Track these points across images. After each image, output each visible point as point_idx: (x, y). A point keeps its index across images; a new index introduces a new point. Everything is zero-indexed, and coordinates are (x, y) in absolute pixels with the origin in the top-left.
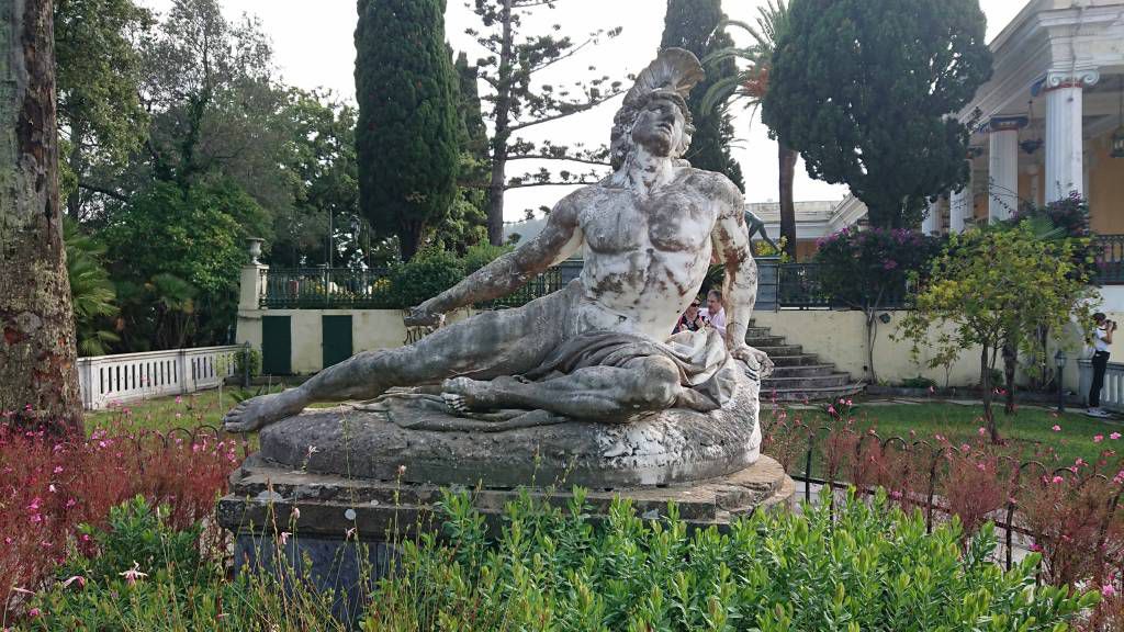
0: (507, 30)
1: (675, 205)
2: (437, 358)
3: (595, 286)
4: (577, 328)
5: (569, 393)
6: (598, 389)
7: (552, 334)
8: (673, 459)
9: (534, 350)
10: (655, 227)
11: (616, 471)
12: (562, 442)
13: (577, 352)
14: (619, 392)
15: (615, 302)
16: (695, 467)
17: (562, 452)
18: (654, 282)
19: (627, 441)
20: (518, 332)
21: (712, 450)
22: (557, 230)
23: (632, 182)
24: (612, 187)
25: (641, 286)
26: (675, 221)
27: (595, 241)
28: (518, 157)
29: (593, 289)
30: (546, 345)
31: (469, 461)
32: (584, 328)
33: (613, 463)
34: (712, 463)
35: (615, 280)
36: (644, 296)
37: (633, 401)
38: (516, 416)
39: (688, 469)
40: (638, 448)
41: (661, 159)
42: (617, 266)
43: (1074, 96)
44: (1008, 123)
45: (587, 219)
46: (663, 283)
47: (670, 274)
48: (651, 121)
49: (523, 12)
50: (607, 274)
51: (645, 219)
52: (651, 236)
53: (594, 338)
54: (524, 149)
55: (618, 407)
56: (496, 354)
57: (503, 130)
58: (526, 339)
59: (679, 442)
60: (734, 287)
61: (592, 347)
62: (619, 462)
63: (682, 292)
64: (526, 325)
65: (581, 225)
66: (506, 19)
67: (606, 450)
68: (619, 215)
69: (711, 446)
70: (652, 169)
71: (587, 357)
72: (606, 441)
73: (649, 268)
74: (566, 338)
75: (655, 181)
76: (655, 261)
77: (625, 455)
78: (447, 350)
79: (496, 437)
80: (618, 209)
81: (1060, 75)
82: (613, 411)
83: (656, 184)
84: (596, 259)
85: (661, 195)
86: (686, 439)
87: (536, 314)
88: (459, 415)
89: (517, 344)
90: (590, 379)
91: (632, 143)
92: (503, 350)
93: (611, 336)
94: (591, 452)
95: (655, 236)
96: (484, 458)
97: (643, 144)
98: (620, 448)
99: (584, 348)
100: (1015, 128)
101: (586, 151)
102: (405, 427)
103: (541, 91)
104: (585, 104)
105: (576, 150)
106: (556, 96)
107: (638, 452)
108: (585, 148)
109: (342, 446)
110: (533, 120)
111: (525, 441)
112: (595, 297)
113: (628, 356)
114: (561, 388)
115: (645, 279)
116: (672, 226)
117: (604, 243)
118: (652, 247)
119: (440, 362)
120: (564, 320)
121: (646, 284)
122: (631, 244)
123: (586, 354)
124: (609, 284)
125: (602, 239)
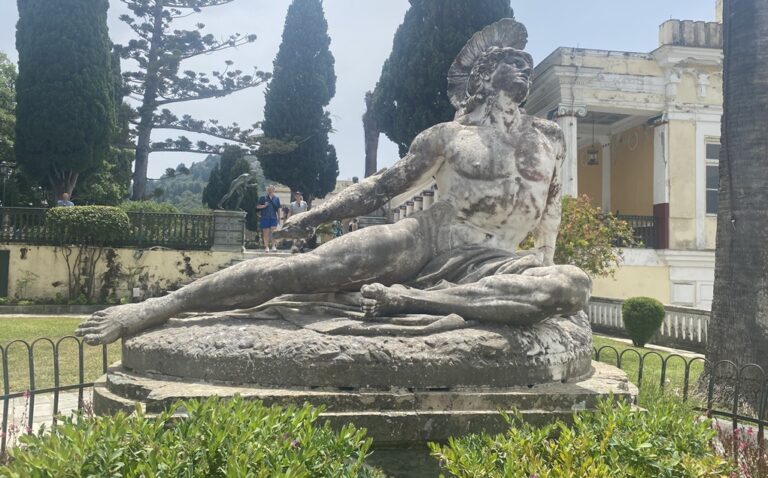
0: (158, 23)
2: (339, 265)
4: (451, 243)
6: (515, 294)
8: (570, 358)
9: (414, 262)
10: (521, 159)
11: (536, 369)
12: (492, 343)
13: (461, 264)
14: (540, 296)
15: (485, 221)
17: (494, 352)
18: (522, 206)
19: (540, 342)
22: (423, 158)
23: (493, 120)
24: (471, 125)
25: (510, 208)
26: (536, 155)
27: (468, 168)
28: (162, 126)
29: (464, 210)
30: (423, 257)
31: (410, 363)
32: (456, 244)
33: (534, 361)
35: (490, 202)
36: (511, 218)
38: (433, 321)
39: (578, 364)
40: (548, 347)
41: (517, 104)
42: (492, 190)
43: (573, 122)
45: (457, 149)
46: (527, 207)
47: (533, 199)
48: (512, 72)
49: (172, 10)
50: (483, 196)
51: (512, 152)
52: (518, 166)
53: (476, 251)
54: (168, 120)
56: (387, 263)
57: (150, 103)
58: (408, 251)
61: (477, 258)
62: (537, 359)
64: (409, 240)
65: (449, 155)
66: (157, 13)
67: (528, 350)
68: (490, 147)
70: (511, 112)
71: (473, 268)
72: (525, 341)
73: (518, 194)
74: (440, 252)
75: (512, 122)
76: (522, 187)
77: (540, 353)
78: (347, 258)
81: (565, 108)
83: (513, 125)
84: (468, 185)
85: (520, 134)
87: (414, 230)
89: (401, 257)
90: (504, 285)
91: (492, 89)
92: (393, 261)
94: (517, 352)
95: (522, 166)
96: (424, 360)
97: (505, 90)
98: (537, 349)
101: (219, 127)
102: (325, 333)
103: (185, 76)
104: (220, 91)
105: (211, 125)
106: (197, 82)
107: (548, 351)
108: (218, 125)
109: (260, 354)
110: (177, 97)
111: (458, 343)
112: (464, 217)
113: (523, 266)
114: (472, 294)
115: (514, 203)
116: (535, 159)
117: (479, 171)
118: (520, 176)
119: (341, 270)
120: (436, 237)
121: (515, 207)
122: (504, 173)
123: (472, 266)
124: (483, 206)
125: (476, 166)
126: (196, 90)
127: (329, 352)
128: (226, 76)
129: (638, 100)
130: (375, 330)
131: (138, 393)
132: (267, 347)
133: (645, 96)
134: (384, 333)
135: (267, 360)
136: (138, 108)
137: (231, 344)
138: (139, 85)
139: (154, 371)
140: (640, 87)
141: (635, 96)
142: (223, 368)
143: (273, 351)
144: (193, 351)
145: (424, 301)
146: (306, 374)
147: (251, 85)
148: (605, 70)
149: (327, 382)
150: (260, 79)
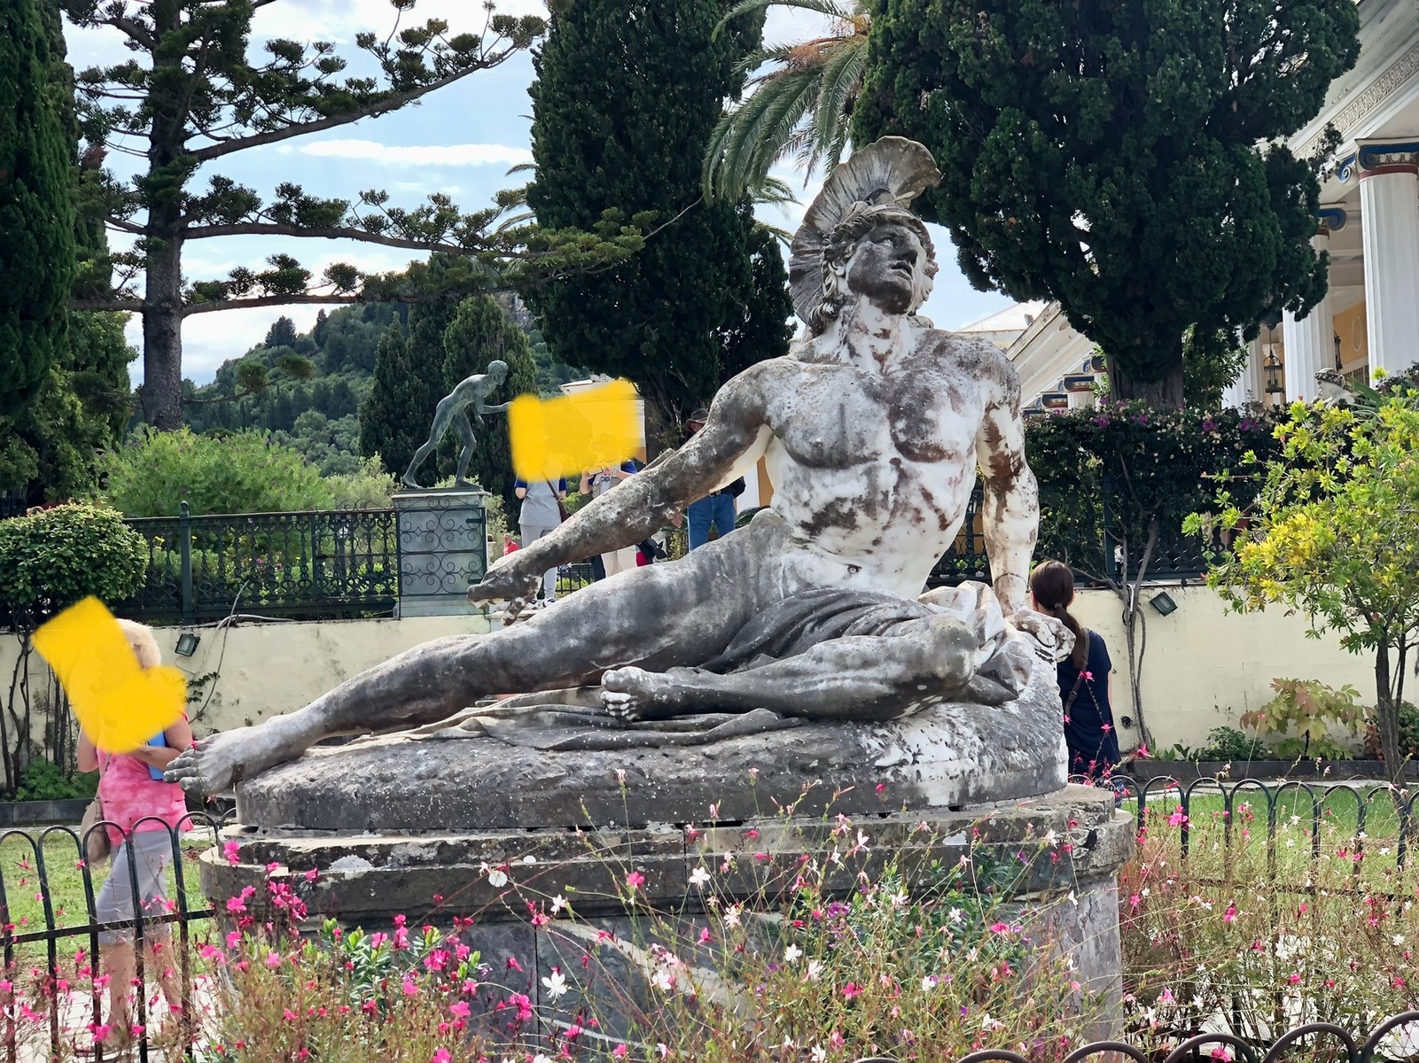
1: (927, 389)
2: (573, 642)
3: (808, 518)
4: (783, 587)
5: (808, 679)
6: (857, 668)
7: (740, 601)
8: (967, 770)
9: (715, 626)
10: (901, 425)
11: (893, 787)
12: (814, 749)
13: (793, 624)
14: (895, 670)
15: (841, 543)
16: (997, 780)
17: (815, 764)
18: (905, 510)
19: (902, 743)
20: (691, 597)
21: (1017, 756)
22: (730, 432)
23: (853, 353)
24: (817, 361)
25: (884, 516)
26: (929, 414)
27: (805, 448)
29: (804, 525)
30: (732, 618)
31: (675, 786)
32: (793, 587)
33: (888, 775)
34: (1019, 776)
35: (845, 509)
36: (889, 532)
37: (918, 679)
38: (721, 723)
39: (988, 782)
40: (919, 753)
41: (896, 317)
42: (846, 486)
45: (786, 414)
46: (918, 511)
47: (928, 496)
48: (881, 259)
50: (831, 499)
51: (884, 413)
52: (894, 437)
53: (820, 599)
54: (231, 208)
55: (893, 692)
56: (661, 633)
58: (702, 609)
59: (973, 744)
60: (1005, 516)
61: (819, 613)
62: (895, 773)
63: (944, 525)
64: (703, 587)
65: (775, 423)
67: (877, 758)
68: (842, 407)
69: (1014, 750)
70: (885, 334)
71: (812, 630)
72: (874, 743)
73: (896, 489)
74: (763, 605)
75: (890, 352)
76: (903, 476)
77: (903, 763)
78: (585, 630)
79: (707, 750)
80: (838, 397)
82: (883, 699)
83: (891, 357)
84: (807, 479)
85: (901, 374)
86: (982, 739)
87: (712, 568)
88: (628, 727)
89: (688, 619)
90: (842, 656)
91: (849, 293)
92: (671, 627)
93: (844, 596)
94: (857, 761)
95: (902, 438)
96: (697, 780)
97: (869, 294)
98: (895, 755)
99: (805, 615)
101: (391, 214)
102: (547, 750)
103: (271, 57)
104: (385, 95)
105: (366, 211)
106: (308, 73)
107: (919, 758)
108: (386, 206)
109: (448, 785)
110: (250, 132)
111: (756, 752)
112: (807, 538)
113: (887, 620)
114: (792, 673)
115: (891, 506)
116: (926, 421)
117: (821, 452)
118: (898, 455)
119: (576, 649)
120: (757, 576)
121: (893, 513)
122: (866, 452)
123: (811, 624)
124: (832, 515)
125: (816, 445)
126: (310, 102)
127: (551, 775)
128: (397, 45)
130: (625, 740)
131: (272, 854)
132: (458, 775)
134: (640, 744)
135: (460, 793)
136: (138, 179)
137: (405, 774)
138: (134, 107)
139: (293, 826)
142: (396, 809)
143: (467, 779)
144: (350, 788)
145: (716, 693)
146: (516, 811)
147: (483, 64)
149: (549, 820)
150: (510, 42)
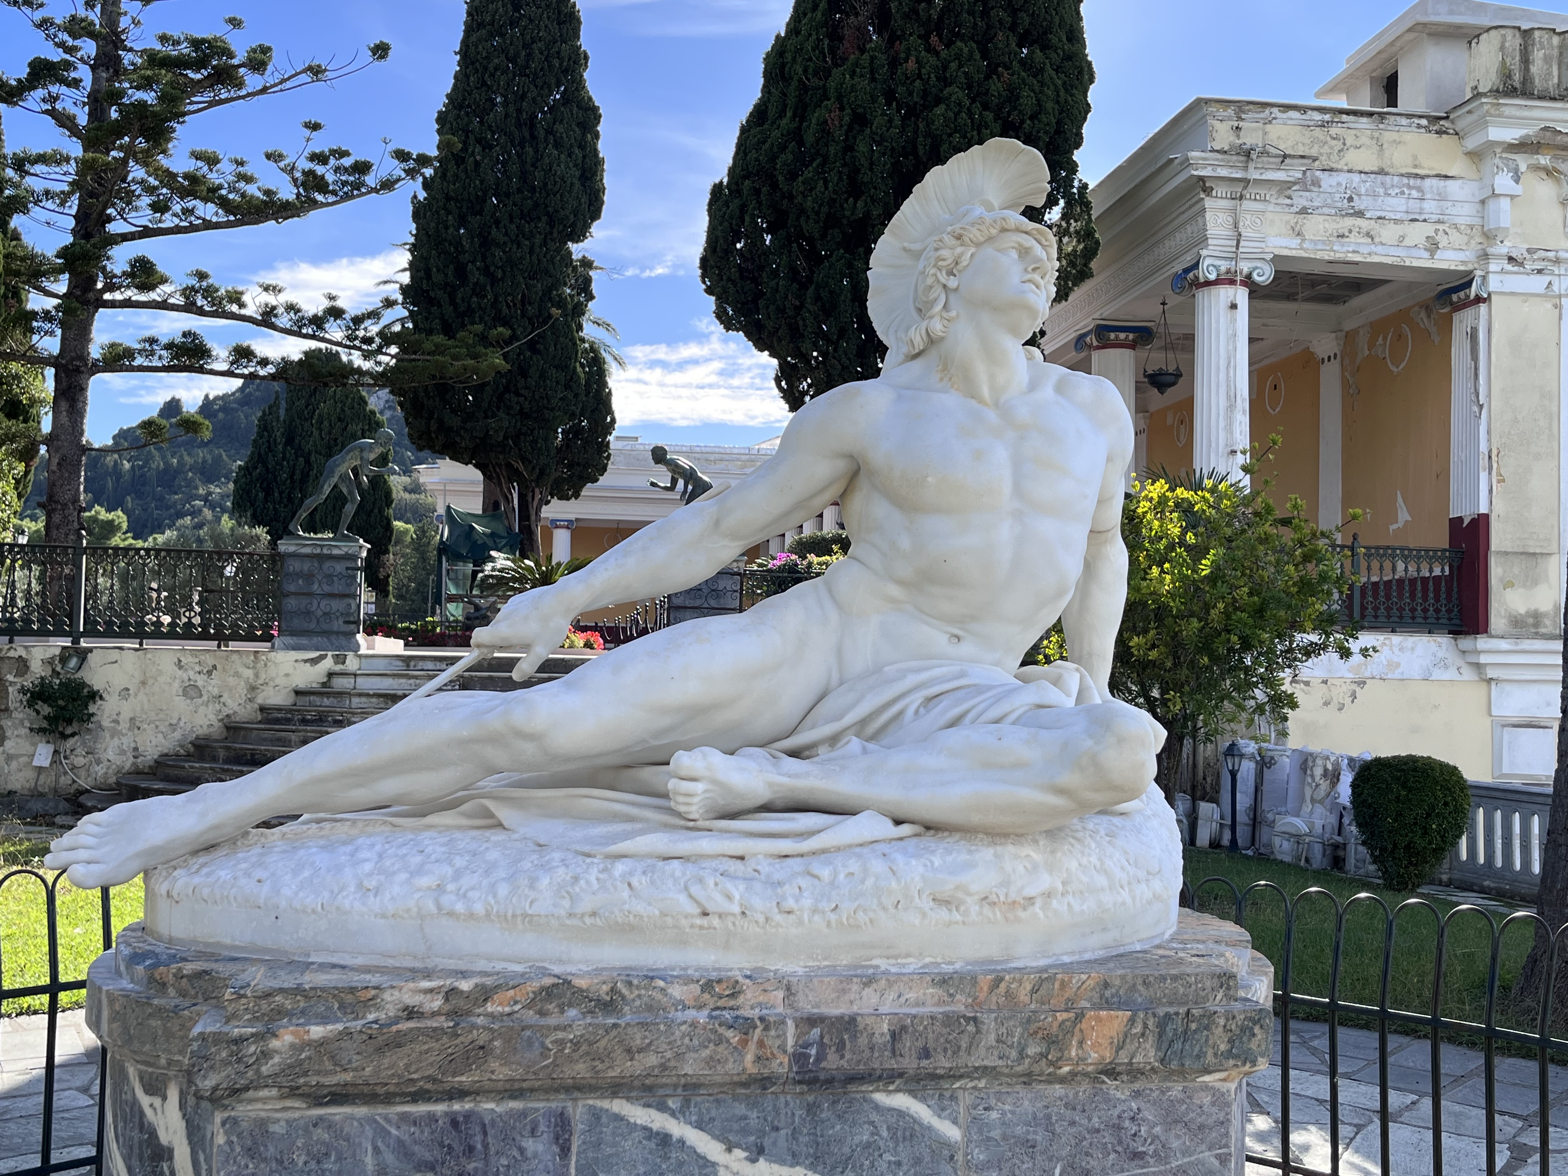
1: (1054, 430)
6: (1000, 767)
10: (1026, 468)
13: (893, 702)
15: (947, 606)
28: (128, 303)
32: (886, 656)
36: (1004, 598)
43: (1238, 302)
44: (1122, 336)
50: (942, 550)
51: (1005, 453)
52: (1018, 483)
57: (92, 238)
59: (1123, 869)
61: (926, 691)
71: (916, 711)
73: (1016, 544)
74: (846, 676)
75: (1008, 382)
76: (1027, 529)
79: (812, 866)
81: (1217, 262)
83: (1009, 389)
86: (1129, 862)
95: (1028, 485)
99: (908, 693)
100: (1132, 346)
101: (286, 305)
103: (191, 164)
104: (287, 205)
105: (265, 300)
106: (224, 181)
108: (282, 297)
109: (458, 901)
110: (167, 223)
111: (876, 873)
112: (901, 597)
113: (1021, 706)
116: (1054, 468)
118: (1020, 505)
120: (839, 642)
121: (1012, 574)
126: (221, 204)
128: (303, 164)
129: (1408, 242)
133: (1428, 230)
134: (721, 854)
136: (58, 252)
138: (59, 188)
140: (1414, 205)
141: (1399, 229)
144: (313, 898)
148: (1324, 162)
150: (403, 171)
